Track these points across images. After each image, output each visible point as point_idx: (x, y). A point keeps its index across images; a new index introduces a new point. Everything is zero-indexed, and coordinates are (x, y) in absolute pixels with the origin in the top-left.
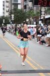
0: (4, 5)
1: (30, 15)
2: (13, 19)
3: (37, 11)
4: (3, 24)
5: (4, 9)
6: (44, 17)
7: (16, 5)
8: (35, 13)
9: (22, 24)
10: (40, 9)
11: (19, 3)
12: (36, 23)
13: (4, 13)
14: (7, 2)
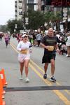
0: (16, 7)
1: (48, 18)
2: (27, 23)
3: (58, 12)
4: (15, 30)
6: (67, 20)
7: (32, 5)
8: (55, 15)
11: (35, 2)
13: (16, 16)
14: (20, 2)
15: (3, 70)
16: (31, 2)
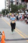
0: (5, 3)
2: (11, 10)
3: (24, 5)
4: (5, 14)
5: (5, 5)
8: (23, 6)
9: (16, 13)
10: (26, 4)
12: (24, 12)
13: (5, 7)
14: (7, 1)
15: (3, 32)
16: (12, 1)
